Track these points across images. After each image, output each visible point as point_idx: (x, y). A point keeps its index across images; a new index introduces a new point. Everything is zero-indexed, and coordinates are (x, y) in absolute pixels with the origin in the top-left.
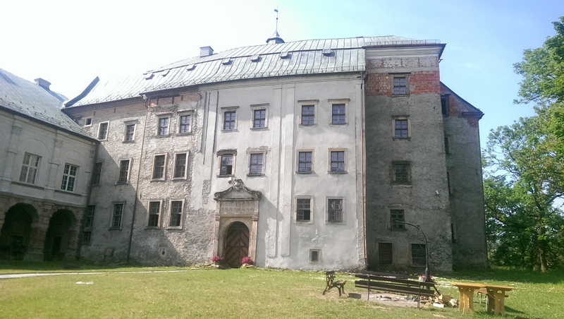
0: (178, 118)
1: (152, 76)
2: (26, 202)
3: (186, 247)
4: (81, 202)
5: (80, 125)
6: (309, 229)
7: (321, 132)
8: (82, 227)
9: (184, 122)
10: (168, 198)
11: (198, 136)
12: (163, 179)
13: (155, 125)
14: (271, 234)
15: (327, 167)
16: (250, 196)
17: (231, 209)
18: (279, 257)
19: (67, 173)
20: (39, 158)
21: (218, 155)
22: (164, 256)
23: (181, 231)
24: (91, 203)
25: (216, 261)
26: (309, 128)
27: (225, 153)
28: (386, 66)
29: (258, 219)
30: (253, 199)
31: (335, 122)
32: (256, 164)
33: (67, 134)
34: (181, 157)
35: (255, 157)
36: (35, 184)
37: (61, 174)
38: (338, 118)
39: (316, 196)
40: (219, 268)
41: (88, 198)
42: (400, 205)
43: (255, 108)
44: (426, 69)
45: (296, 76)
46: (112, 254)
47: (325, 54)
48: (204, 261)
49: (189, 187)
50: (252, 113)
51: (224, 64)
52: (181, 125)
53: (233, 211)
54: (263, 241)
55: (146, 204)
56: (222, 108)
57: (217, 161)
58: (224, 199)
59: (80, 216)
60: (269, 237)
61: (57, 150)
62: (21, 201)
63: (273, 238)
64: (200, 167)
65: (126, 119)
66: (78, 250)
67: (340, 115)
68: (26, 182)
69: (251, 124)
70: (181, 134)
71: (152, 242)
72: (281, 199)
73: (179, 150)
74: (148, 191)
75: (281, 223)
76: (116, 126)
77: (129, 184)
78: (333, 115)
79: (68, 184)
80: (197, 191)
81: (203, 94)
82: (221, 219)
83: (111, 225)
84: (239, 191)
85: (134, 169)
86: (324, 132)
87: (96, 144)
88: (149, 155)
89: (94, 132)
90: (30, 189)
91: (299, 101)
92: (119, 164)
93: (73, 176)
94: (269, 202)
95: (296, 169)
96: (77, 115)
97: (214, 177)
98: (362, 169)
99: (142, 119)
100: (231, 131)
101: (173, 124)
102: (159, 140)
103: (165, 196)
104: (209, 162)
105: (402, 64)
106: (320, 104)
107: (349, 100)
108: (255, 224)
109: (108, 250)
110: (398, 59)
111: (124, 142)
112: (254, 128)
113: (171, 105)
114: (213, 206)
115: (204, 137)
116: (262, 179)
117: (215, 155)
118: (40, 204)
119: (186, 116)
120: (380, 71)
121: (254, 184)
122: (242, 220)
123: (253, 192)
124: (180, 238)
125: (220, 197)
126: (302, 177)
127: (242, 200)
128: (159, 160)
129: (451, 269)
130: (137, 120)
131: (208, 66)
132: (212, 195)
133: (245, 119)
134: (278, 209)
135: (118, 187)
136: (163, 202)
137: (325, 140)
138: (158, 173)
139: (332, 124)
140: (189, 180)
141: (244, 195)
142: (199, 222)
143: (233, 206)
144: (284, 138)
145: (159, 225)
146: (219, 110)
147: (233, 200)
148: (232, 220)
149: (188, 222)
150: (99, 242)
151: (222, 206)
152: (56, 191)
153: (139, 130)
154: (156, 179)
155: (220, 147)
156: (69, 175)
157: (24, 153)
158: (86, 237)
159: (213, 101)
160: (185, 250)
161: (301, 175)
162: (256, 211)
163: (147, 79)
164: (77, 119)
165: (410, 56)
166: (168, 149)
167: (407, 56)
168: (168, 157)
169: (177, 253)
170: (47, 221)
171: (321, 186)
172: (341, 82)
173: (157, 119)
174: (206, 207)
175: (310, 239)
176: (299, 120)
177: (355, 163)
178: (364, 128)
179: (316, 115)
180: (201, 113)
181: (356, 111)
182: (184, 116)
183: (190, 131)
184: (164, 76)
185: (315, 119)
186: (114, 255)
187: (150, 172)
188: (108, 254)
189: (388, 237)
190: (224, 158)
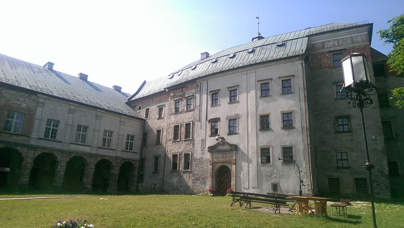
0: (185, 100)
1: (173, 76)
2: (106, 158)
3: (193, 183)
4: (137, 157)
5: (135, 111)
6: (270, 169)
7: (275, 100)
8: (139, 172)
9: (189, 103)
10: (182, 152)
11: (197, 111)
12: (179, 140)
13: (173, 106)
14: (245, 173)
15: (280, 125)
16: (230, 148)
17: (218, 157)
18: (251, 188)
19: (129, 140)
20: (112, 132)
21: (209, 122)
22: (182, 189)
23: (190, 172)
24: (143, 157)
25: (211, 191)
26: (266, 98)
27: (213, 121)
28: (326, 47)
29: (236, 163)
30: (231, 150)
31: (284, 92)
32: (233, 126)
33: (126, 117)
34: (188, 125)
35: (232, 122)
36: (111, 147)
37: (125, 141)
38: (286, 89)
39: (273, 146)
40: (213, 196)
41: (141, 154)
42: (344, 149)
43: (230, 89)
44: (358, 45)
45: (256, 64)
46: (155, 188)
47: (278, 46)
48: (204, 192)
49: (193, 144)
50: (228, 93)
51: (213, 63)
52: (187, 105)
53: (220, 158)
54: (240, 177)
55: (170, 156)
56: (210, 92)
57: (209, 126)
58: (213, 151)
59: (137, 165)
60: (243, 175)
61: (122, 127)
62: (103, 158)
63: (246, 175)
64: (199, 130)
65: (158, 105)
66: (137, 186)
67: (288, 87)
68: (106, 147)
69: (228, 99)
70: (188, 111)
71: (175, 180)
72: (250, 149)
73: (186, 121)
74: (172, 148)
75: (250, 165)
76: (154, 109)
77: (162, 145)
78: (283, 88)
79: (129, 147)
80: (198, 146)
81: (199, 84)
82: (213, 164)
83: (153, 170)
84: (223, 145)
85: (164, 135)
86: (277, 100)
87: (144, 122)
88: (171, 126)
89: (142, 114)
90: (108, 151)
91: (259, 81)
92: (156, 132)
93: (132, 142)
94: (242, 152)
95: (259, 127)
96: (134, 105)
97: (208, 137)
98: (306, 124)
99: (167, 104)
100: (216, 106)
101: (182, 105)
102: (175, 116)
103: (180, 151)
104: (204, 127)
105: (338, 43)
106: (273, 81)
107: (294, 76)
108: (234, 166)
109: (152, 185)
110: (335, 40)
111: (158, 119)
112: (231, 102)
113: (181, 93)
114: (208, 156)
115: (200, 111)
116: (238, 136)
117: (207, 123)
118: (114, 159)
119: (190, 99)
120: (322, 51)
121: (232, 140)
122: (226, 164)
123: (231, 145)
124: (190, 177)
125: (212, 149)
126: (263, 133)
127: (224, 151)
128: (176, 128)
129: (389, 197)
130: (164, 105)
131: (203, 65)
132: (206, 149)
133: (224, 97)
134: (248, 156)
135: (156, 146)
136: (180, 154)
137: (278, 106)
138: (176, 136)
139: (283, 94)
140: (193, 140)
141: (226, 147)
142: (200, 166)
143: (220, 155)
144: (249, 107)
145: (178, 169)
146: (209, 93)
147: (219, 151)
148: (220, 165)
149: (194, 167)
150: (148, 180)
151: (213, 156)
152: (122, 151)
153: (166, 110)
154: (175, 141)
155: (210, 117)
156: (129, 141)
157: (103, 130)
158: (141, 177)
159: (205, 88)
160: (193, 184)
161: (262, 132)
162: (234, 158)
163: (170, 78)
164: (133, 108)
165: (345, 37)
166: (181, 121)
167: (342, 37)
168: (181, 126)
169: (189, 187)
170: (118, 168)
171: (277, 138)
172: (287, 64)
173: (174, 102)
174: (203, 156)
175: (271, 176)
176: (259, 94)
177: (300, 120)
178: (306, 95)
179: (270, 90)
180: (198, 96)
181: (299, 83)
182: (189, 99)
183: (192, 108)
184: (179, 75)
185: (270, 92)
186: (156, 188)
187: (171, 136)
188: (152, 188)
189: (335, 174)
190: (213, 124)
